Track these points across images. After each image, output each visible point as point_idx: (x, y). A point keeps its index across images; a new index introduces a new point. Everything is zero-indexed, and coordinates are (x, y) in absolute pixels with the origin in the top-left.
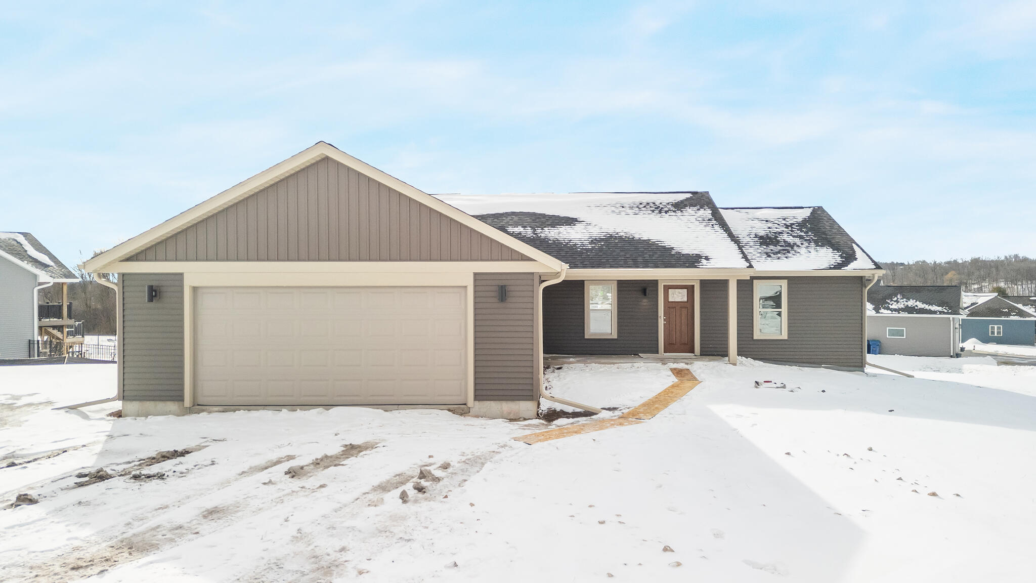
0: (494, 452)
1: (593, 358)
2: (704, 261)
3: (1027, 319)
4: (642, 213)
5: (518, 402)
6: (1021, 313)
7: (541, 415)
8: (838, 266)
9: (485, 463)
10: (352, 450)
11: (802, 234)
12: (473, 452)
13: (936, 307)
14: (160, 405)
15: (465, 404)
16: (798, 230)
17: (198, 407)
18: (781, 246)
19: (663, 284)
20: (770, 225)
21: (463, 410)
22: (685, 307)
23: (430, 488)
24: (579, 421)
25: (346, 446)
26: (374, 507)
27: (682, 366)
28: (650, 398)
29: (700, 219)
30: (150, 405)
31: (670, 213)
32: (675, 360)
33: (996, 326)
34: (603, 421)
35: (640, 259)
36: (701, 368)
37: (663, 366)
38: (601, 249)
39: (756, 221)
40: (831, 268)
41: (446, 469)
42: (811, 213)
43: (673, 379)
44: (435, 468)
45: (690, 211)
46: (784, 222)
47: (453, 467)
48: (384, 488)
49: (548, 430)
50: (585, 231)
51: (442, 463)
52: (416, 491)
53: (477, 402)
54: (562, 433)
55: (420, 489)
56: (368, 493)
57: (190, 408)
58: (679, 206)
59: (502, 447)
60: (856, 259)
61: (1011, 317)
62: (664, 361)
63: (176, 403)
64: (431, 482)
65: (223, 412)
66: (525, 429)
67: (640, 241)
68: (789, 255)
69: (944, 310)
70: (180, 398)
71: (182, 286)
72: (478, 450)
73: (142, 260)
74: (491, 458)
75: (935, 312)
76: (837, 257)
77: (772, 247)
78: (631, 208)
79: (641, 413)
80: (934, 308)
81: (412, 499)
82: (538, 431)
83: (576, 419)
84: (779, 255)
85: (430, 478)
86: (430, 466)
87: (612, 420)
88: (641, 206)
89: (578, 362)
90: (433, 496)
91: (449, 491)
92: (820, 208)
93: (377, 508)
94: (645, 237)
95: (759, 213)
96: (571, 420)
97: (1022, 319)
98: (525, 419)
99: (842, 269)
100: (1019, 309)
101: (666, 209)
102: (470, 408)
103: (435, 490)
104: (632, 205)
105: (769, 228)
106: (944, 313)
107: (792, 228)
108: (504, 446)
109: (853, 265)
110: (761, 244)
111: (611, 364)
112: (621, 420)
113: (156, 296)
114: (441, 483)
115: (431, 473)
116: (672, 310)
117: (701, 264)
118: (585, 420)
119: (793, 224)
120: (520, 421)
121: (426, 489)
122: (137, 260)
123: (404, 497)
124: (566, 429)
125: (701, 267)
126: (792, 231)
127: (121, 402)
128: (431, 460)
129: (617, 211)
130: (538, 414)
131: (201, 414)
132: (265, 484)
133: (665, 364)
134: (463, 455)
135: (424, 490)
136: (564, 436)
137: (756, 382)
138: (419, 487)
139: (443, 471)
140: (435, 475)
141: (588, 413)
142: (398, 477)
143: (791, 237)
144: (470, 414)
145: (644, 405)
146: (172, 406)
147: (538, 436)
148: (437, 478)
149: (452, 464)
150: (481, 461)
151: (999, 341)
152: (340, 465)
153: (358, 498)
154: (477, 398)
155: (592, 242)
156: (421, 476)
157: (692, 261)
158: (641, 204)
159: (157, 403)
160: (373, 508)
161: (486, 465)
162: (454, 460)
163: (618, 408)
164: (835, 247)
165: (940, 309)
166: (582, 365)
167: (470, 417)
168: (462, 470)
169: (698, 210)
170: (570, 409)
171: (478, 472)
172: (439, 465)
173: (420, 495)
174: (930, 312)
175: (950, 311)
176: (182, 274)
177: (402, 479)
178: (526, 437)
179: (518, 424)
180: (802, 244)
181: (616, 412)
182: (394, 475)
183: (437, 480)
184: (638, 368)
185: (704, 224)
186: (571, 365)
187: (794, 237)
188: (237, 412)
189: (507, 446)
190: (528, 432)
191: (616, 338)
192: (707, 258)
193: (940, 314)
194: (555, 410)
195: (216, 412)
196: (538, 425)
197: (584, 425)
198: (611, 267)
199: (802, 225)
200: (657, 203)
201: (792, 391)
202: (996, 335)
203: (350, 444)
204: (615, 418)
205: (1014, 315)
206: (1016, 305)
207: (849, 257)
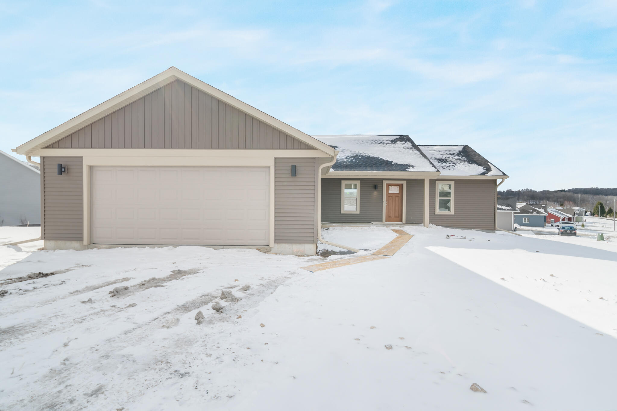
0: (285, 277)
1: (347, 224)
2: (411, 168)
3: (541, 215)
4: (373, 144)
5: (303, 244)
6: (538, 212)
7: (319, 253)
8: (483, 174)
9: (279, 286)
10: (178, 274)
11: (460, 158)
12: (270, 278)
13: (505, 207)
14: (68, 243)
15: (268, 246)
16: (457, 156)
17: (92, 244)
18: (450, 164)
19: (386, 183)
20: (441, 153)
21: (266, 250)
22: (398, 196)
23: (227, 308)
24: (345, 257)
25: (175, 271)
26: (167, 329)
27: (397, 228)
28: (387, 244)
29: (405, 148)
30: (61, 243)
31: (389, 145)
32: (393, 225)
33: (526, 218)
34: (361, 257)
35: (374, 166)
36: (408, 229)
37: (387, 228)
38: (352, 161)
39: (434, 152)
40: (479, 175)
41: (246, 290)
42: (463, 148)
43: (395, 235)
44: (237, 290)
45: (399, 143)
46: (449, 152)
47: (252, 289)
48: (186, 308)
49: (325, 262)
50: (342, 152)
51: (244, 285)
52: (215, 311)
53: (276, 244)
54: (335, 264)
55: (218, 309)
56: (169, 313)
57: (87, 245)
58: (394, 141)
59: (292, 274)
60: (491, 170)
61: (534, 214)
62: (387, 226)
63: (79, 242)
64: (231, 302)
65: (109, 248)
66: (308, 262)
67: (374, 158)
68: (455, 168)
69: (509, 208)
70: (81, 239)
71: (82, 165)
72: (274, 276)
73: (56, 148)
74: (284, 282)
75: (505, 210)
76: (481, 169)
77: (445, 164)
78: (367, 142)
79: (385, 252)
80: (504, 207)
81: (208, 319)
82: (318, 263)
83: (343, 256)
84: (449, 168)
85: (230, 298)
86: (234, 288)
87: (367, 256)
88: (372, 141)
89: (338, 226)
90: (228, 316)
91: (244, 311)
92: (467, 146)
93: (170, 330)
94: (376, 156)
95: (435, 148)
96: (340, 256)
97: (539, 215)
98: (308, 256)
99: (485, 175)
100: (537, 210)
101: (386, 143)
102: (271, 248)
103: (232, 310)
104: (368, 140)
105: (442, 155)
106: (509, 210)
107: (454, 155)
108: (293, 273)
109: (490, 174)
110: (439, 162)
111: (357, 227)
112: (373, 256)
113: (65, 171)
114: (239, 303)
115: (232, 295)
116: (390, 198)
117: (409, 169)
118: (349, 256)
119: (454, 153)
120: (305, 257)
121: (224, 309)
122: (53, 147)
123: (199, 319)
124: (338, 262)
125: (410, 171)
126: (454, 157)
127: (43, 241)
128: (236, 283)
129: (359, 143)
130: (317, 253)
131: (93, 249)
132: (83, 302)
133: (388, 227)
134: (262, 280)
135: (221, 310)
136: (337, 267)
137: (447, 235)
138: (217, 307)
139: (243, 293)
140: (235, 295)
141: (349, 252)
142: (204, 297)
143: (455, 160)
144: (271, 252)
145: (385, 247)
146: (76, 244)
147: (318, 266)
148: (235, 298)
149: (252, 286)
150: (276, 284)
151: (528, 225)
152: (160, 286)
153: (157, 318)
154: (276, 241)
155: (346, 158)
156: (223, 296)
157: (404, 168)
158: (372, 140)
159: (66, 241)
160: (165, 329)
161: (279, 287)
162: (254, 284)
163: (368, 249)
164: (480, 164)
165: (507, 208)
166: (340, 228)
167: (271, 254)
168: (259, 292)
169: (404, 143)
170: (337, 250)
171: (272, 293)
172: (241, 287)
173: (217, 315)
174: (502, 209)
175: (512, 209)
176: (82, 157)
177: (205, 300)
178: (309, 267)
179: (304, 259)
180: (461, 163)
181: (368, 251)
182: (201, 295)
183: (235, 300)
184: (373, 229)
185: (408, 150)
186: (334, 228)
187: (456, 159)
188: (116, 248)
189: (296, 273)
190: (310, 264)
191: (359, 213)
192: (412, 167)
193: (507, 210)
194: (328, 251)
195: (104, 248)
196: (317, 260)
197: (349, 259)
198: (358, 170)
199: (459, 153)
200: (381, 140)
201: (471, 240)
202: (526, 222)
203: (178, 270)
204: (369, 255)
205: (535, 213)
206: (535, 208)
207: (488, 169)
